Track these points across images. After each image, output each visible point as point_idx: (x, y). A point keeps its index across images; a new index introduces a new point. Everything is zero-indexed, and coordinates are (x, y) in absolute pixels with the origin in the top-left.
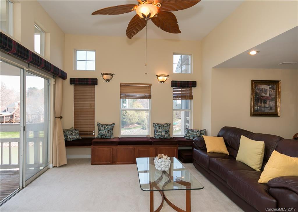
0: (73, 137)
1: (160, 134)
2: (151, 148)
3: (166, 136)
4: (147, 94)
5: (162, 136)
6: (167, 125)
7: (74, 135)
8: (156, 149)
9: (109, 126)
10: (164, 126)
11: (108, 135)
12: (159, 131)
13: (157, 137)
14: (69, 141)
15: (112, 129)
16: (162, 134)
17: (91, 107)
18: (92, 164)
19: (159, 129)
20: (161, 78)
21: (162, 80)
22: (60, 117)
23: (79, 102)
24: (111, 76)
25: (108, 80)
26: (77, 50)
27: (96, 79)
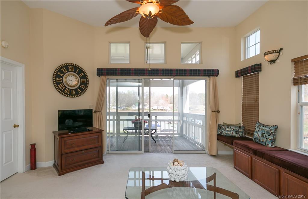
9: (268, 127)
11: (262, 140)
14: (222, 135)
15: (271, 134)
17: (256, 101)
18: (234, 168)
22: (216, 112)
23: (247, 96)
24: (278, 54)
25: (273, 61)
26: (249, 36)
27: (260, 64)
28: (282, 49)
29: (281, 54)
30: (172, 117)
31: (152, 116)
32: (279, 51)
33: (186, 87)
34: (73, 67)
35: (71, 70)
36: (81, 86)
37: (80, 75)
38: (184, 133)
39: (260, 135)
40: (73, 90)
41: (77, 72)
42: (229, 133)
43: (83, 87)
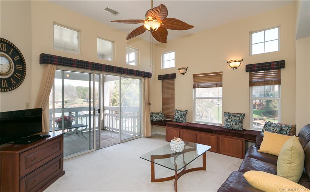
0: (157, 118)
1: (229, 124)
2: (212, 137)
3: (235, 127)
4: (218, 83)
5: (231, 127)
6: (239, 115)
7: (158, 117)
8: (218, 138)
9: (183, 112)
10: (235, 116)
12: (228, 121)
13: (226, 127)
14: (154, 121)
15: (185, 115)
16: (232, 124)
17: (172, 96)
18: (166, 141)
19: (229, 118)
20: (232, 65)
21: (234, 66)
22: (149, 104)
23: (165, 93)
24: (186, 70)
25: (183, 74)
26: (164, 54)
27: (175, 74)
28: (188, 68)
29: (187, 70)
30: (88, 112)
31: (78, 112)
32: (186, 69)
33: (106, 82)
34: (5, 45)
35: (3, 49)
36: (16, 75)
37: (14, 58)
38: (106, 125)
39: (179, 117)
40: (4, 79)
41: (10, 54)
42: (158, 118)
43: (18, 76)
